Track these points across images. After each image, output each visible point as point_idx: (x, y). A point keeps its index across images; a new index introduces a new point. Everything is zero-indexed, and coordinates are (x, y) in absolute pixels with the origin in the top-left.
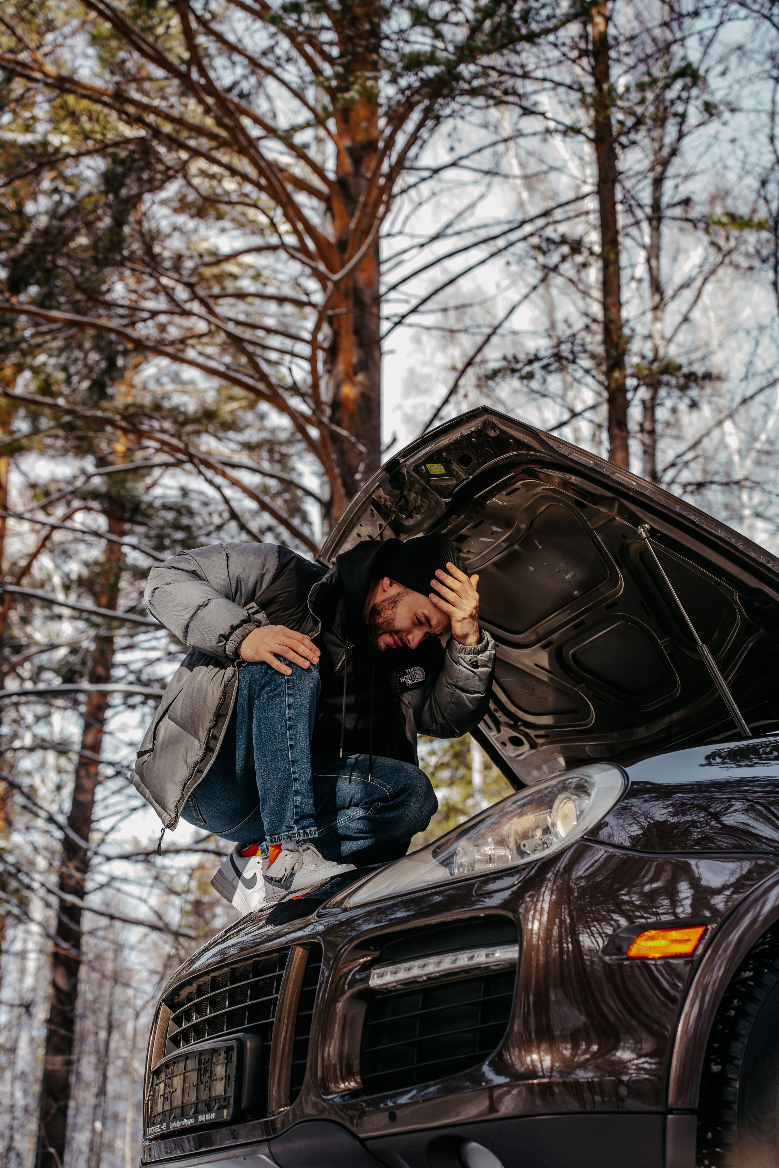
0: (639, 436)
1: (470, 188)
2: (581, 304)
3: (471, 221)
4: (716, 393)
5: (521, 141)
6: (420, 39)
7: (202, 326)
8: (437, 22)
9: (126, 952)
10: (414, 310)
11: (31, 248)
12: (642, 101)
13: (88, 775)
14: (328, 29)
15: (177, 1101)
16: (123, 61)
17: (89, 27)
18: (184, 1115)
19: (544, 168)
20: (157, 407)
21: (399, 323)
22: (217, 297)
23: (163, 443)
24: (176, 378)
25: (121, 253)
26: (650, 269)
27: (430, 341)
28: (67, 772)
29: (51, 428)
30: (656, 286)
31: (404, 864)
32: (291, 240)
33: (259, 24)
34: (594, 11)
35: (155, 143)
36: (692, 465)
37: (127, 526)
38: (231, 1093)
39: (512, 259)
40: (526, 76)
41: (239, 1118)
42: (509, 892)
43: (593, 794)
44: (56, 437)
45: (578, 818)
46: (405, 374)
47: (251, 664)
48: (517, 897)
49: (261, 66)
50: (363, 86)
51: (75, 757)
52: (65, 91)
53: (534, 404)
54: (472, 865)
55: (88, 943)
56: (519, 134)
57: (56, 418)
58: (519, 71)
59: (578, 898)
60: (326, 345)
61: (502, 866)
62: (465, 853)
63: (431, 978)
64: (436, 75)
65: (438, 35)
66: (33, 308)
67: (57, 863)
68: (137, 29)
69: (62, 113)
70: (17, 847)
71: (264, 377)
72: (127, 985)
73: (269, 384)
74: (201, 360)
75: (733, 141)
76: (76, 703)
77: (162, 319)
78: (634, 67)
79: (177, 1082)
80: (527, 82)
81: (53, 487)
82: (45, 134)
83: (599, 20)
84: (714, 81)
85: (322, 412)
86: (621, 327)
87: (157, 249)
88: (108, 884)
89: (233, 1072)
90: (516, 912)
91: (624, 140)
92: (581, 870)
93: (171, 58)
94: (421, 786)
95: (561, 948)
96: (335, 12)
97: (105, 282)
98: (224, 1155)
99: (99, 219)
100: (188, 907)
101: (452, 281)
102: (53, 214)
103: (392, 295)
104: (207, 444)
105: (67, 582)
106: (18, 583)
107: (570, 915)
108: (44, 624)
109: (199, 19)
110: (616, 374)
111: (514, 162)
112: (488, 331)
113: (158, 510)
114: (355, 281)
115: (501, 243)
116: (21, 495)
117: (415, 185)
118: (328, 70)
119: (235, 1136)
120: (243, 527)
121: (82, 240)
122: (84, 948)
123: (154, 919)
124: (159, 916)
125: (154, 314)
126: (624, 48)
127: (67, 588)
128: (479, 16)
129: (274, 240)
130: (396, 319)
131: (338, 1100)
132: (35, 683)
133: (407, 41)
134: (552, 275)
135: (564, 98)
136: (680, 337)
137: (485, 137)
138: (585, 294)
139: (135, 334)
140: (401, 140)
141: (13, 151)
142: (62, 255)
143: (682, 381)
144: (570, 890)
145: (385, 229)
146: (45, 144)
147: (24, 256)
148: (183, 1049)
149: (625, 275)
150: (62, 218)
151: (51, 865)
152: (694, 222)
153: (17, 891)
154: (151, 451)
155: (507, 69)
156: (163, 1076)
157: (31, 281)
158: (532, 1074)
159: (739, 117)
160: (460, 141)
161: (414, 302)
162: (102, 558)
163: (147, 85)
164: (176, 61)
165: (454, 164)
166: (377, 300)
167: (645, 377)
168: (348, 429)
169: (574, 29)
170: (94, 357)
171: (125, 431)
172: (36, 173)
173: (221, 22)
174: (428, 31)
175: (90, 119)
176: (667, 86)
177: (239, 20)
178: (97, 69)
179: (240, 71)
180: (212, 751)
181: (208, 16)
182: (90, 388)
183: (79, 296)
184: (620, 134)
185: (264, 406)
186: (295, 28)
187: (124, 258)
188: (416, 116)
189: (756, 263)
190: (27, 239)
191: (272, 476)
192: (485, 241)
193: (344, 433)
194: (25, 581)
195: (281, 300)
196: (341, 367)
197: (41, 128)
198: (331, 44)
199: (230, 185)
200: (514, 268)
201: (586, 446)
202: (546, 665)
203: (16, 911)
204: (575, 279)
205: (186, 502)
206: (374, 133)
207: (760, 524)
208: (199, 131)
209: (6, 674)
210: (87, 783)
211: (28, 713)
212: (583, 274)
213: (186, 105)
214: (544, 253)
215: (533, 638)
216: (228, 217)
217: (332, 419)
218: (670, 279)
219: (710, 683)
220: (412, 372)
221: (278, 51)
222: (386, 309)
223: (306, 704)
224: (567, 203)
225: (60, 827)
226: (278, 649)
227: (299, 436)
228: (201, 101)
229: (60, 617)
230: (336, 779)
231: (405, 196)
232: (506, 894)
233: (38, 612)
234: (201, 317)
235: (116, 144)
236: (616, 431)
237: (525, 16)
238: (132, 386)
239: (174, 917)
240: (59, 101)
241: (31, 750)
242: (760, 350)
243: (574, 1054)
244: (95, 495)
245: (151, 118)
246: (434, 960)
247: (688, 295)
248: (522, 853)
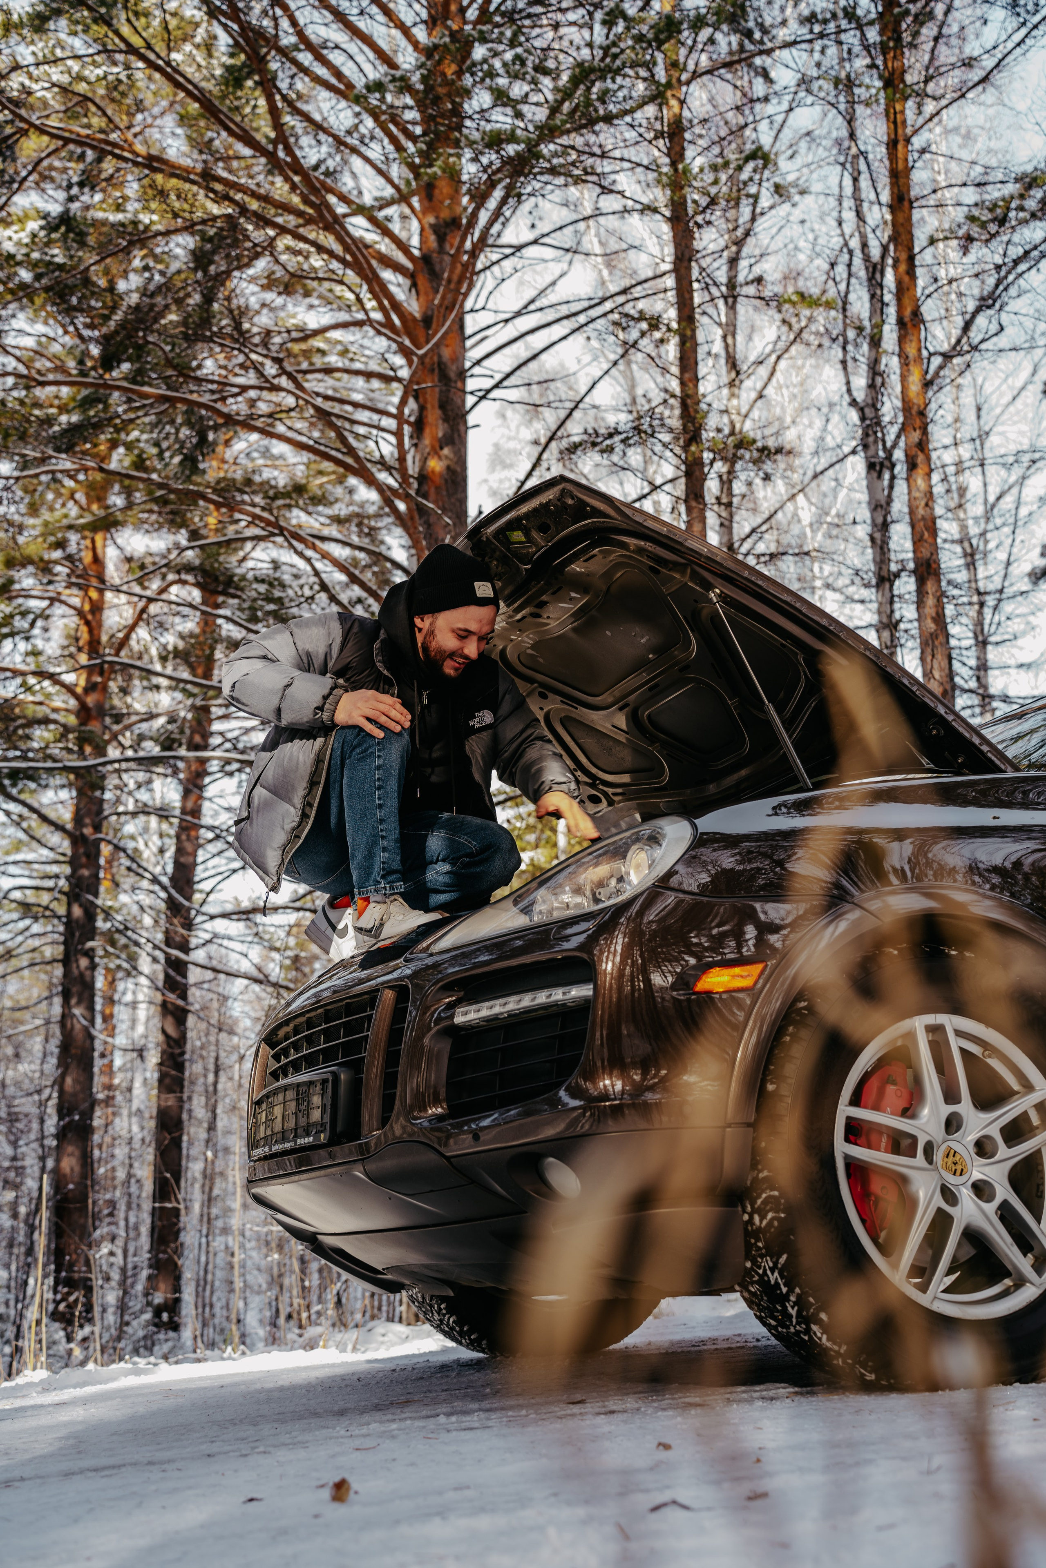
0: (716, 507)
1: (551, 265)
2: (660, 379)
3: (552, 297)
4: (791, 468)
5: (601, 219)
6: (502, 118)
7: (291, 401)
8: (517, 102)
9: (230, 1002)
10: (497, 386)
11: (123, 325)
12: (716, 182)
13: (189, 838)
14: (411, 108)
15: (278, 1127)
16: (211, 140)
17: (177, 107)
18: (284, 1139)
19: (625, 246)
20: (248, 482)
21: (483, 397)
22: (305, 372)
23: (255, 516)
24: (266, 453)
25: (210, 330)
26: (727, 346)
27: (515, 416)
28: (169, 836)
29: (145, 502)
30: (732, 363)
31: (487, 911)
32: (377, 316)
33: (343, 104)
34: (669, 94)
35: (242, 220)
36: (767, 536)
37: (221, 599)
38: (327, 1119)
39: (594, 335)
40: (603, 156)
41: (335, 1140)
42: (585, 935)
43: (664, 844)
44: (151, 511)
45: (650, 866)
46: (491, 449)
47: (343, 728)
48: (592, 940)
49: (346, 145)
50: (446, 163)
51: (175, 821)
52: (155, 170)
53: (614, 476)
54: (550, 912)
55: (194, 994)
56: (598, 214)
57: (150, 493)
58: (598, 151)
59: (649, 940)
60: (412, 419)
61: (579, 912)
62: (544, 902)
63: (511, 1015)
64: (517, 153)
65: (519, 115)
66: (125, 384)
67: (162, 922)
68: (225, 110)
69: (150, 192)
70: (125, 905)
71: (351, 451)
72: (231, 1032)
73: (357, 458)
74: (290, 434)
75: (803, 222)
76: (176, 771)
77: (252, 394)
78: (707, 149)
79: (278, 1111)
80: (605, 162)
81: (148, 560)
82: (136, 212)
83: (673, 102)
84: (783, 164)
85: (409, 485)
86: (698, 402)
87: (246, 326)
88: (210, 941)
89: (328, 1102)
90: (590, 953)
91: (699, 219)
92: (651, 915)
93: (258, 137)
94: (506, 844)
95: (633, 986)
96: (418, 91)
97: (195, 359)
98: (322, 1172)
99: (188, 295)
100: (288, 962)
101: (534, 357)
102: (144, 292)
103: (477, 370)
104: (298, 517)
105: (164, 654)
106: (117, 654)
107: (642, 956)
108: (142, 694)
109: (284, 98)
110: (693, 448)
111: (595, 241)
112: (571, 405)
113: (251, 583)
114: (440, 356)
115: (582, 319)
116: (117, 569)
117: (498, 262)
118: (411, 147)
119: (331, 1156)
120: (333, 599)
121: (173, 317)
122: (191, 999)
123: (255, 973)
124: (259, 970)
125: (244, 389)
126: (698, 130)
127: (164, 659)
128: (559, 97)
129: (361, 316)
130: (481, 394)
131: (426, 1124)
132: (136, 751)
133: (488, 121)
134: (632, 351)
135: (642, 178)
136: (755, 414)
137: (565, 215)
138: (665, 370)
139: (225, 410)
140: (484, 217)
141: (105, 229)
142: (152, 332)
143: (756, 454)
144: (642, 933)
145: (468, 305)
146: (135, 223)
147: (116, 332)
148: (283, 1082)
149: (701, 352)
150: (152, 295)
151: (156, 921)
152: (767, 301)
153: (126, 947)
154: (243, 524)
155: (587, 149)
156: (264, 1106)
157: (124, 357)
158: (605, 1096)
159: (808, 199)
160: (540, 219)
161: (498, 377)
162: (197, 630)
163: (235, 164)
164: (263, 141)
165: (535, 242)
166: (462, 375)
167: (720, 451)
168: (435, 502)
169: (650, 110)
170: (185, 432)
171: (218, 506)
172: (127, 251)
173: (307, 102)
174: (509, 111)
175: (179, 197)
176: (740, 168)
177: (325, 100)
178: (185, 148)
179: (324, 149)
180: (308, 817)
181: (294, 96)
182: (181, 463)
183: (170, 372)
184: (696, 213)
185: (353, 481)
186: (377, 107)
187: (214, 334)
188: (498, 193)
189: (826, 342)
190: (118, 316)
191: (361, 549)
192: (567, 317)
193: (431, 505)
194: (123, 653)
195: (369, 375)
196: (427, 441)
197: (132, 207)
198: (414, 123)
199: (317, 261)
200: (594, 343)
201: (666, 517)
202: (624, 727)
203: (125, 965)
204: (653, 354)
205: (277, 575)
206: (459, 210)
207: (829, 594)
208: (286, 208)
209: (108, 742)
210: (189, 847)
211: (130, 780)
212: (662, 349)
213: (272, 183)
214: (624, 329)
215: (610, 700)
216: (315, 294)
217: (418, 492)
218: (746, 358)
219: (775, 741)
220: (497, 446)
221: (362, 129)
222: (471, 384)
223: (396, 766)
224: (646, 281)
225: (164, 888)
226: (371, 713)
227: (387, 510)
228: (287, 179)
229: (158, 687)
230: (425, 838)
231: (488, 272)
232: (582, 938)
233: (137, 684)
234: (289, 392)
235: (204, 222)
236: (694, 504)
237: (602, 99)
238: (224, 461)
239: (275, 971)
240: (146, 182)
241: (134, 814)
242: (830, 427)
243: (644, 1079)
244: (188, 568)
245: (238, 197)
246: (515, 998)
247: (763, 372)
248: (597, 901)
